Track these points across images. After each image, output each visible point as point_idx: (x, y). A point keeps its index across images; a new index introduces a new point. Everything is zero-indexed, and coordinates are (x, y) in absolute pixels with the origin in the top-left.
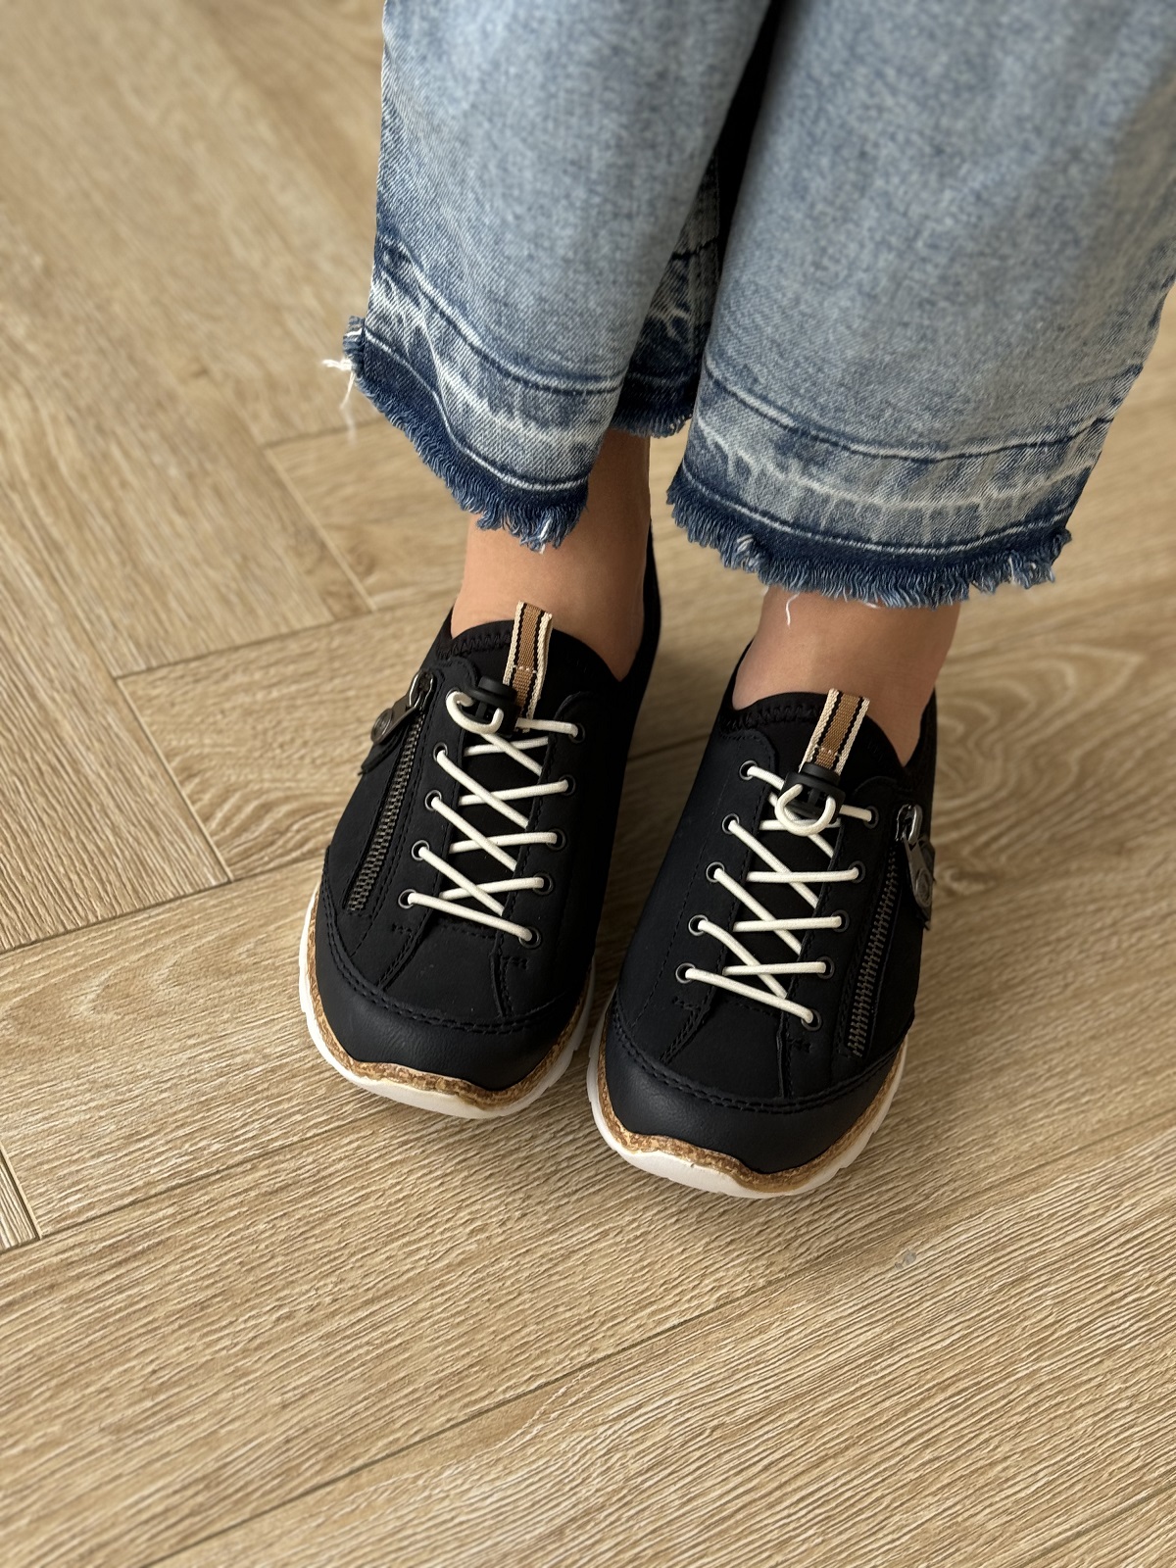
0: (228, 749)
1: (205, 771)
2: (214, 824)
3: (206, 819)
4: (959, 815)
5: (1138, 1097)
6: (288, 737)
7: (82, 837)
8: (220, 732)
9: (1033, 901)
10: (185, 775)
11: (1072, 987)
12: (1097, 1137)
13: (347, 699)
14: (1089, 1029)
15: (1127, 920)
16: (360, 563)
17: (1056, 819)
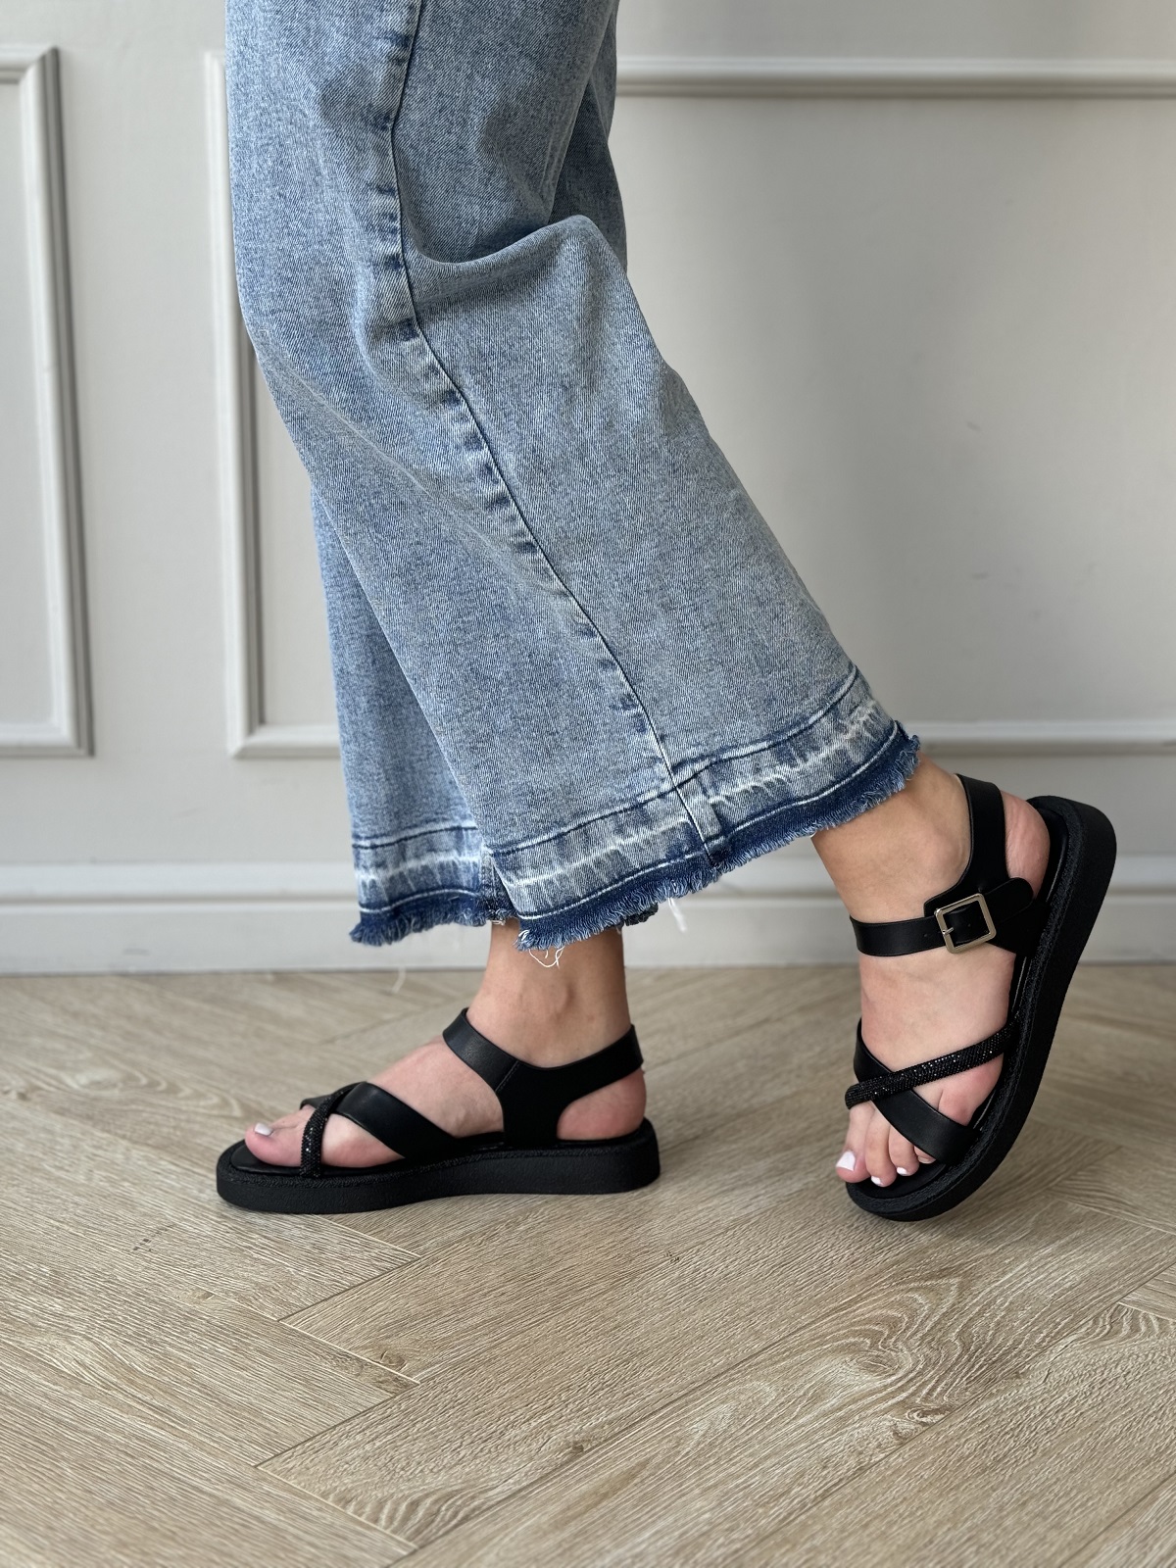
0: (365, 1481)
1: (356, 1497)
2: (383, 1522)
3: (376, 1521)
4: (899, 1384)
5: (1123, 1493)
6: (404, 1464)
7: (291, 1555)
8: (353, 1473)
9: (981, 1414)
10: (342, 1503)
11: (1039, 1451)
12: (1111, 1520)
13: (432, 1433)
14: (1066, 1469)
15: (1048, 1409)
16: (390, 1362)
17: (964, 1371)
